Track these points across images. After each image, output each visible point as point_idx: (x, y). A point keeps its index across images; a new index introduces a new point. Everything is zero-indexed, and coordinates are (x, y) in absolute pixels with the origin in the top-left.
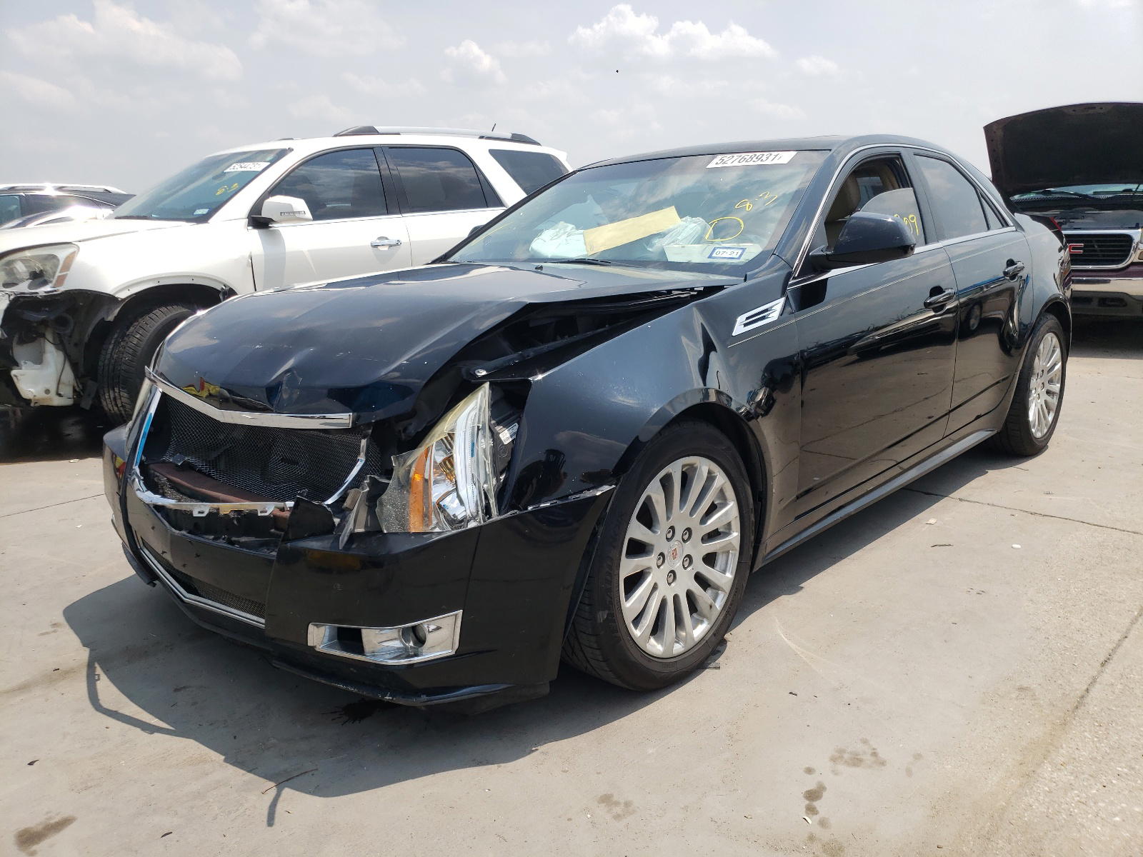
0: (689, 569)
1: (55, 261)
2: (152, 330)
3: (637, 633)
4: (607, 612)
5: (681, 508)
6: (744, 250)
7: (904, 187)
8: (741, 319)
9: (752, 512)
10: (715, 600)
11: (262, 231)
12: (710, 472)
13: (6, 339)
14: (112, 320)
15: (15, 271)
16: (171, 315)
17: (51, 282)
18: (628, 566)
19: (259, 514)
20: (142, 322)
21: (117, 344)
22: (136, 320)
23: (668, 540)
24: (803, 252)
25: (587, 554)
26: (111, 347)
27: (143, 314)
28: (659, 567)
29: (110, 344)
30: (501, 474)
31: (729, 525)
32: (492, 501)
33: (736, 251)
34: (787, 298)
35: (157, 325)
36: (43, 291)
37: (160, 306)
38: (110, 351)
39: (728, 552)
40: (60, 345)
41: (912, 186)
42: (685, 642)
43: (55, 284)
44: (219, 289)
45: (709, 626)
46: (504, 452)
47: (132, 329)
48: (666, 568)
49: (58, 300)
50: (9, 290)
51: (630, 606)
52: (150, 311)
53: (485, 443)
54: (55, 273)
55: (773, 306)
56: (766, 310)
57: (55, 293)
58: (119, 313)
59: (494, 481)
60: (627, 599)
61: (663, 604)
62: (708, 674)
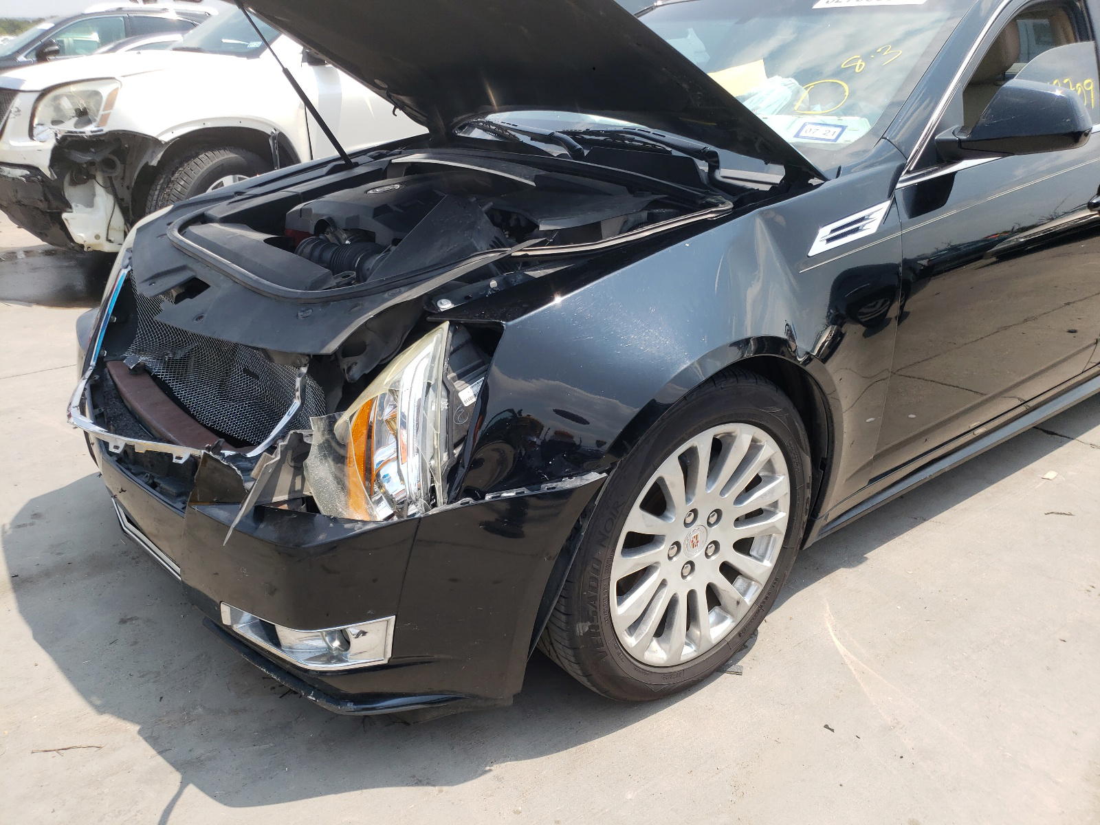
0: (713, 558)
1: (98, 98)
2: (196, 177)
3: (630, 641)
4: (589, 624)
5: (708, 487)
6: (843, 128)
7: (1082, 40)
8: (825, 232)
9: (808, 488)
10: (744, 594)
11: (317, 68)
12: (754, 441)
13: (56, 180)
14: (155, 165)
15: (61, 107)
16: (217, 160)
17: (95, 120)
18: (623, 566)
19: (175, 461)
20: (187, 167)
21: (162, 189)
22: (181, 165)
23: (686, 525)
24: (927, 135)
25: (566, 552)
26: (157, 193)
27: (188, 159)
28: (670, 558)
29: (156, 190)
30: (456, 446)
31: (775, 505)
32: (438, 485)
33: (833, 129)
34: (894, 201)
35: (202, 171)
36: (89, 130)
37: (207, 151)
38: (155, 197)
39: (771, 536)
40: (111, 188)
41: (1094, 38)
42: (698, 646)
43: (99, 124)
44: (269, 133)
45: (734, 625)
46: (463, 417)
47: (176, 175)
48: (680, 560)
49: (103, 140)
50: (57, 128)
51: (623, 611)
52: (197, 155)
53: (438, 405)
54: (98, 111)
55: (873, 213)
56: (862, 219)
57: (99, 133)
58: (162, 156)
59: (445, 456)
60: (620, 602)
61: (673, 603)
62: (724, 680)
